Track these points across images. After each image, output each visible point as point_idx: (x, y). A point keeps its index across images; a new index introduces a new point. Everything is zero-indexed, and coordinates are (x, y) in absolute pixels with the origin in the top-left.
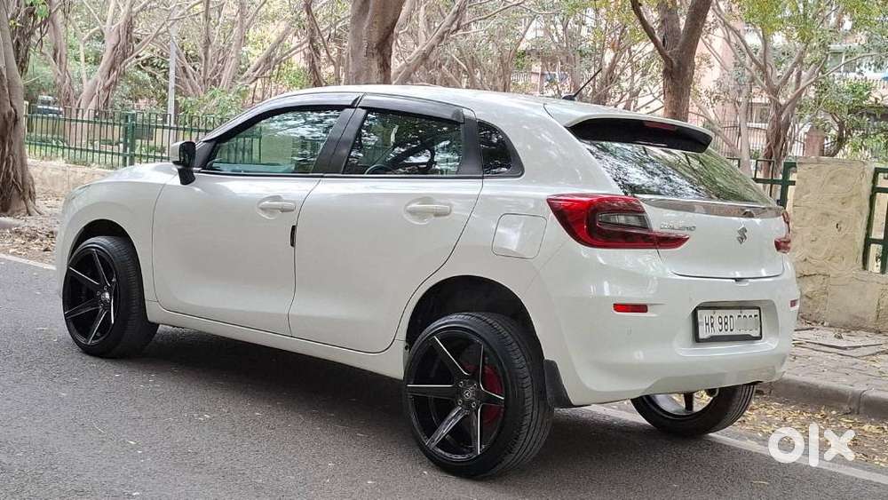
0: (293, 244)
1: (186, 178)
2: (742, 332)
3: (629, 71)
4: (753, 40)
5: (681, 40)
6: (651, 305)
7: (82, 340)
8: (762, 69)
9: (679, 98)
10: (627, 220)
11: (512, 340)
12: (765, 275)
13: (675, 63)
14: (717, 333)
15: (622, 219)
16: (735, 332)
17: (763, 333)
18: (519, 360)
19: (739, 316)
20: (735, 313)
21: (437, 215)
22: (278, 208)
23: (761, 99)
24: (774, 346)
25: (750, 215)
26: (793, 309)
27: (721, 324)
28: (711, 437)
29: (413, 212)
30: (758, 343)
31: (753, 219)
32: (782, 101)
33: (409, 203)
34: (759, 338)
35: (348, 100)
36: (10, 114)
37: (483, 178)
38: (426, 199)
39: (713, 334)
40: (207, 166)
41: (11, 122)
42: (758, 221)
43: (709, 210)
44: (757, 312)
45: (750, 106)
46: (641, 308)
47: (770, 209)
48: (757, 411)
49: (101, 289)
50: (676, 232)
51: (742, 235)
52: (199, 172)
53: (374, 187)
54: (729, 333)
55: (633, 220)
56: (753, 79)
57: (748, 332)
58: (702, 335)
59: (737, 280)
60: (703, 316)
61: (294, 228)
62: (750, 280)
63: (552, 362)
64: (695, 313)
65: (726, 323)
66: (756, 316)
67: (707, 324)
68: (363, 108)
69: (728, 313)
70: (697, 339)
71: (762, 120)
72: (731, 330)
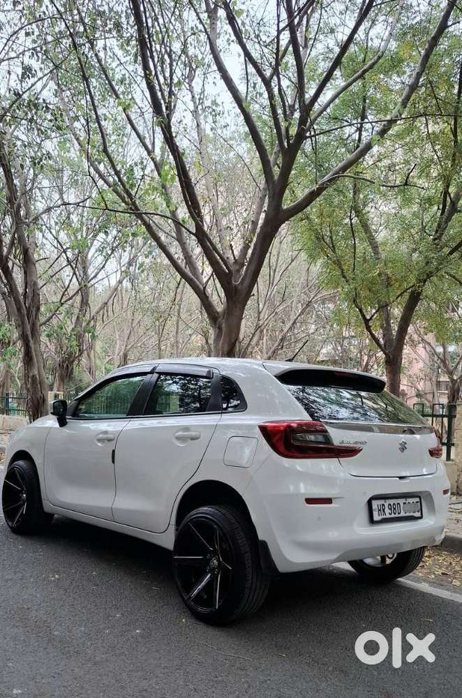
0: (113, 462)
1: (62, 423)
2: (408, 514)
3: (375, 367)
4: (440, 350)
5: (394, 344)
6: (335, 498)
7: (10, 524)
8: (444, 361)
9: (394, 375)
10: (316, 438)
11: (238, 526)
12: (425, 473)
13: (391, 357)
14: (388, 516)
15: (312, 437)
16: (403, 514)
17: (424, 514)
18: (242, 540)
19: (404, 503)
20: (401, 501)
21: (193, 439)
22: (107, 439)
23: (444, 378)
24: (432, 523)
25: (412, 432)
26: (446, 495)
27: (391, 509)
28: (399, 581)
29: (178, 438)
30: (421, 521)
31: (415, 436)
32: (455, 378)
33: (177, 432)
34: (421, 518)
35: (149, 369)
36: (41, 397)
37: (222, 413)
38: (186, 429)
39: (385, 517)
40: (76, 415)
41: (41, 401)
42: (418, 436)
43: (382, 430)
44: (418, 499)
45: (438, 383)
46: (328, 501)
47: (425, 428)
48: (433, 558)
49: (21, 492)
50: (351, 445)
51: (403, 447)
52: (70, 419)
53: (159, 423)
54: (397, 515)
55: (320, 438)
56: (439, 367)
57: (412, 514)
58: (376, 517)
59: (401, 478)
60: (375, 504)
61: (114, 451)
62: (412, 478)
63: (264, 542)
64: (369, 503)
65: (395, 509)
66: (417, 502)
67: (380, 510)
68: (156, 373)
69: (396, 501)
70: (372, 521)
71: (447, 390)
72: (399, 513)
